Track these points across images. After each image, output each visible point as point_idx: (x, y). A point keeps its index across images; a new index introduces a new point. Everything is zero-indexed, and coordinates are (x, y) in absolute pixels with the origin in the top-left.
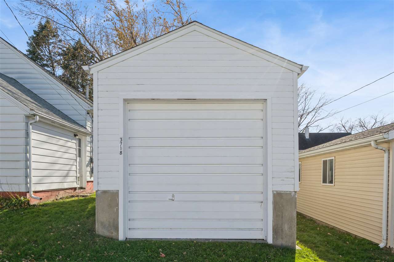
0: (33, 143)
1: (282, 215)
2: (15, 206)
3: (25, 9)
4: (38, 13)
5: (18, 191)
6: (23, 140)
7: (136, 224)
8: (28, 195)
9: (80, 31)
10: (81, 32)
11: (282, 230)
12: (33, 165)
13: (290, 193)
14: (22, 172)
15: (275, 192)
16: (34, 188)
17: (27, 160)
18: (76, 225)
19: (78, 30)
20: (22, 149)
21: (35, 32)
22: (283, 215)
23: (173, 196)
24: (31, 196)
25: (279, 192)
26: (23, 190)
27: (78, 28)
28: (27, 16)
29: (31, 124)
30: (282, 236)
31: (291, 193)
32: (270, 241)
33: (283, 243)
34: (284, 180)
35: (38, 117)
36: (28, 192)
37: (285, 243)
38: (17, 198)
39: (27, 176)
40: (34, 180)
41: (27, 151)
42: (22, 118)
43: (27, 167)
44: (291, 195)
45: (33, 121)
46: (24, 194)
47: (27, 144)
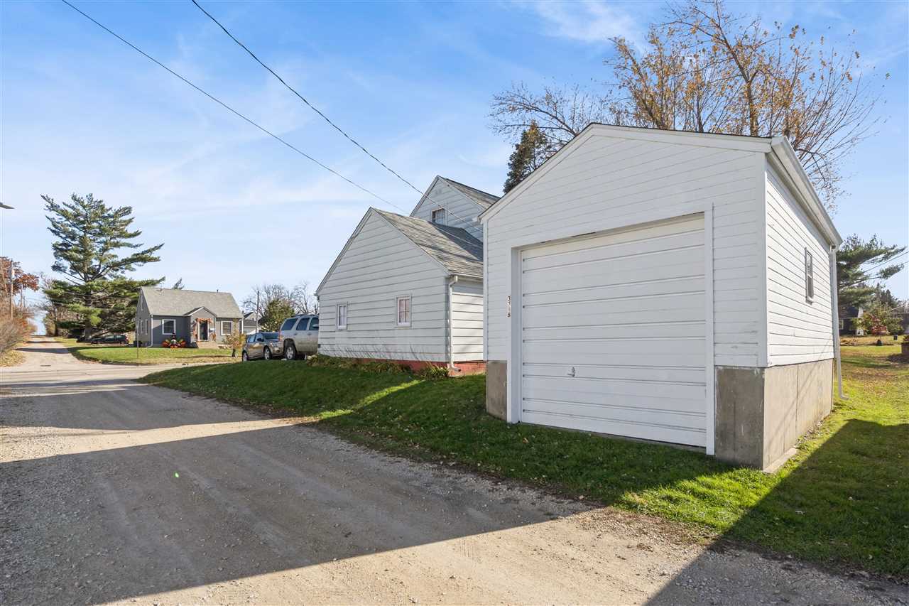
0: (453, 307)
1: (735, 408)
2: (434, 377)
3: (499, 124)
4: (514, 123)
5: (437, 361)
6: (443, 305)
7: (529, 405)
8: (448, 365)
9: (567, 126)
10: (569, 128)
11: (734, 434)
12: (453, 332)
13: (751, 370)
14: (443, 340)
15: (721, 368)
16: (454, 358)
17: (448, 326)
18: (470, 400)
19: (564, 127)
20: (443, 314)
21: (517, 146)
22: (737, 409)
23: (573, 370)
24: (451, 366)
25: (728, 368)
26: (443, 360)
27: (564, 124)
28: (503, 132)
29: (451, 286)
30: (734, 444)
31: (754, 370)
32: (710, 451)
33: (736, 457)
34: (736, 347)
35: (457, 277)
36: (449, 363)
37: (739, 458)
38: (436, 368)
39: (448, 344)
40: (454, 349)
41: (447, 317)
42: (442, 282)
43: (448, 334)
44: (753, 373)
45: (452, 282)
46: (444, 364)
47: (447, 309)
